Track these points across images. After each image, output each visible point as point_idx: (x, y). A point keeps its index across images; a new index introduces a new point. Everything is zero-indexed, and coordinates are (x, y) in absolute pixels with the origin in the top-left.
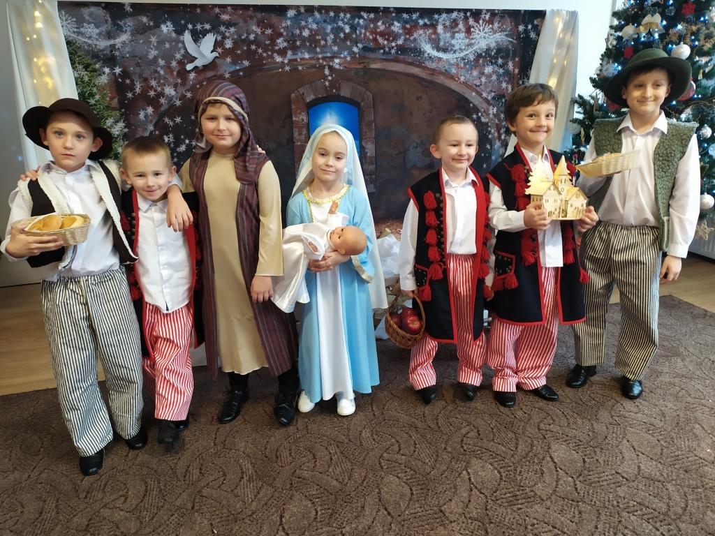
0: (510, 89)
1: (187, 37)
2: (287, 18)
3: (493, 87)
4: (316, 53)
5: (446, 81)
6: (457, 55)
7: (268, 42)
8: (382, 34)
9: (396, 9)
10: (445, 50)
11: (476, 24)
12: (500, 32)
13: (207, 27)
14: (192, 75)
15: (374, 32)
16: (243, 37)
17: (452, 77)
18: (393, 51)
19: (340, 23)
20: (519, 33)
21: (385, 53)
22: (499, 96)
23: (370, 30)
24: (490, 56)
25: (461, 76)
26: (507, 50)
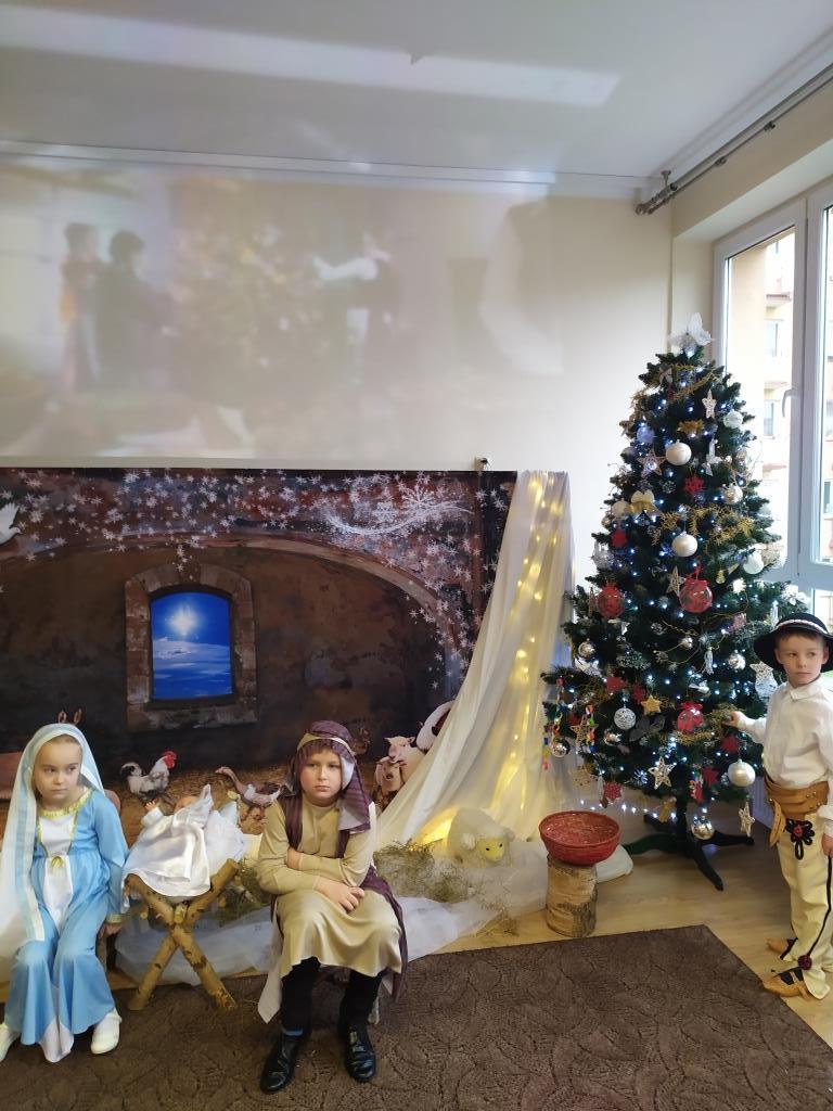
0: (468, 576)
2: (124, 484)
3: (441, 573)
4: (166, 528)
5: (367, 564)
6: (382, 530)
7: (94, 515)
8: (265, 504)
9: (285, 471)
10: (362, 524)
11: (409, 490)
12: (448, 500)
13: (7, 495)
15: (255, 501)
16: (58, 509)
17: (376, 560)
18: (282, 525)
19: (203, 490)
20: (477, 502)
21: (270, 527)
22: (452, 587)
23: (247, 498)
24: (434, 531)
25: (389, 558)
26: (460, 525)
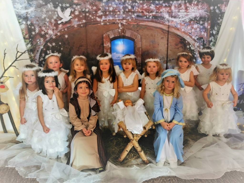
0: (205, 35)
1: (59, 9)
2: (103, 2)
3: (197, 34)
4: (115, 17)
5: (175, 31)
6: (181, 19)
7: (94, 13)
8: (146, 10)
10: (175, 17)
11: (190, 6)
12: (202, 9)
13: (68, 5)
14: (60, 26)
15: (142, 9)
16: (83, 10)
17: (178, 29)
18: (151, 17)
19: (127, 5)
20: (211, 10)
21: (147, 18)
22: (200, 38)
23: (140, 8)
24: (196, 20)
25: (182, 28)
26: (205, 18)
